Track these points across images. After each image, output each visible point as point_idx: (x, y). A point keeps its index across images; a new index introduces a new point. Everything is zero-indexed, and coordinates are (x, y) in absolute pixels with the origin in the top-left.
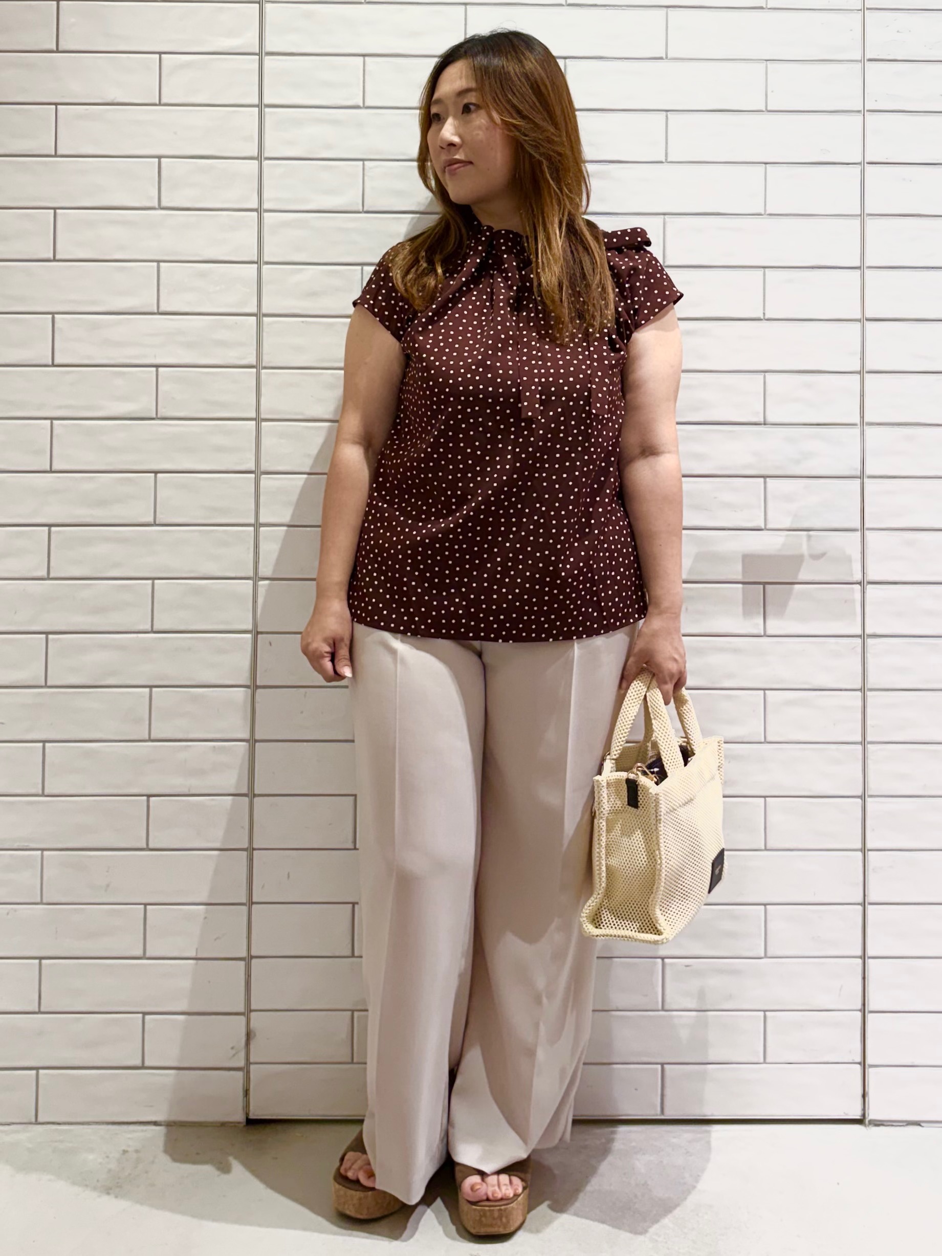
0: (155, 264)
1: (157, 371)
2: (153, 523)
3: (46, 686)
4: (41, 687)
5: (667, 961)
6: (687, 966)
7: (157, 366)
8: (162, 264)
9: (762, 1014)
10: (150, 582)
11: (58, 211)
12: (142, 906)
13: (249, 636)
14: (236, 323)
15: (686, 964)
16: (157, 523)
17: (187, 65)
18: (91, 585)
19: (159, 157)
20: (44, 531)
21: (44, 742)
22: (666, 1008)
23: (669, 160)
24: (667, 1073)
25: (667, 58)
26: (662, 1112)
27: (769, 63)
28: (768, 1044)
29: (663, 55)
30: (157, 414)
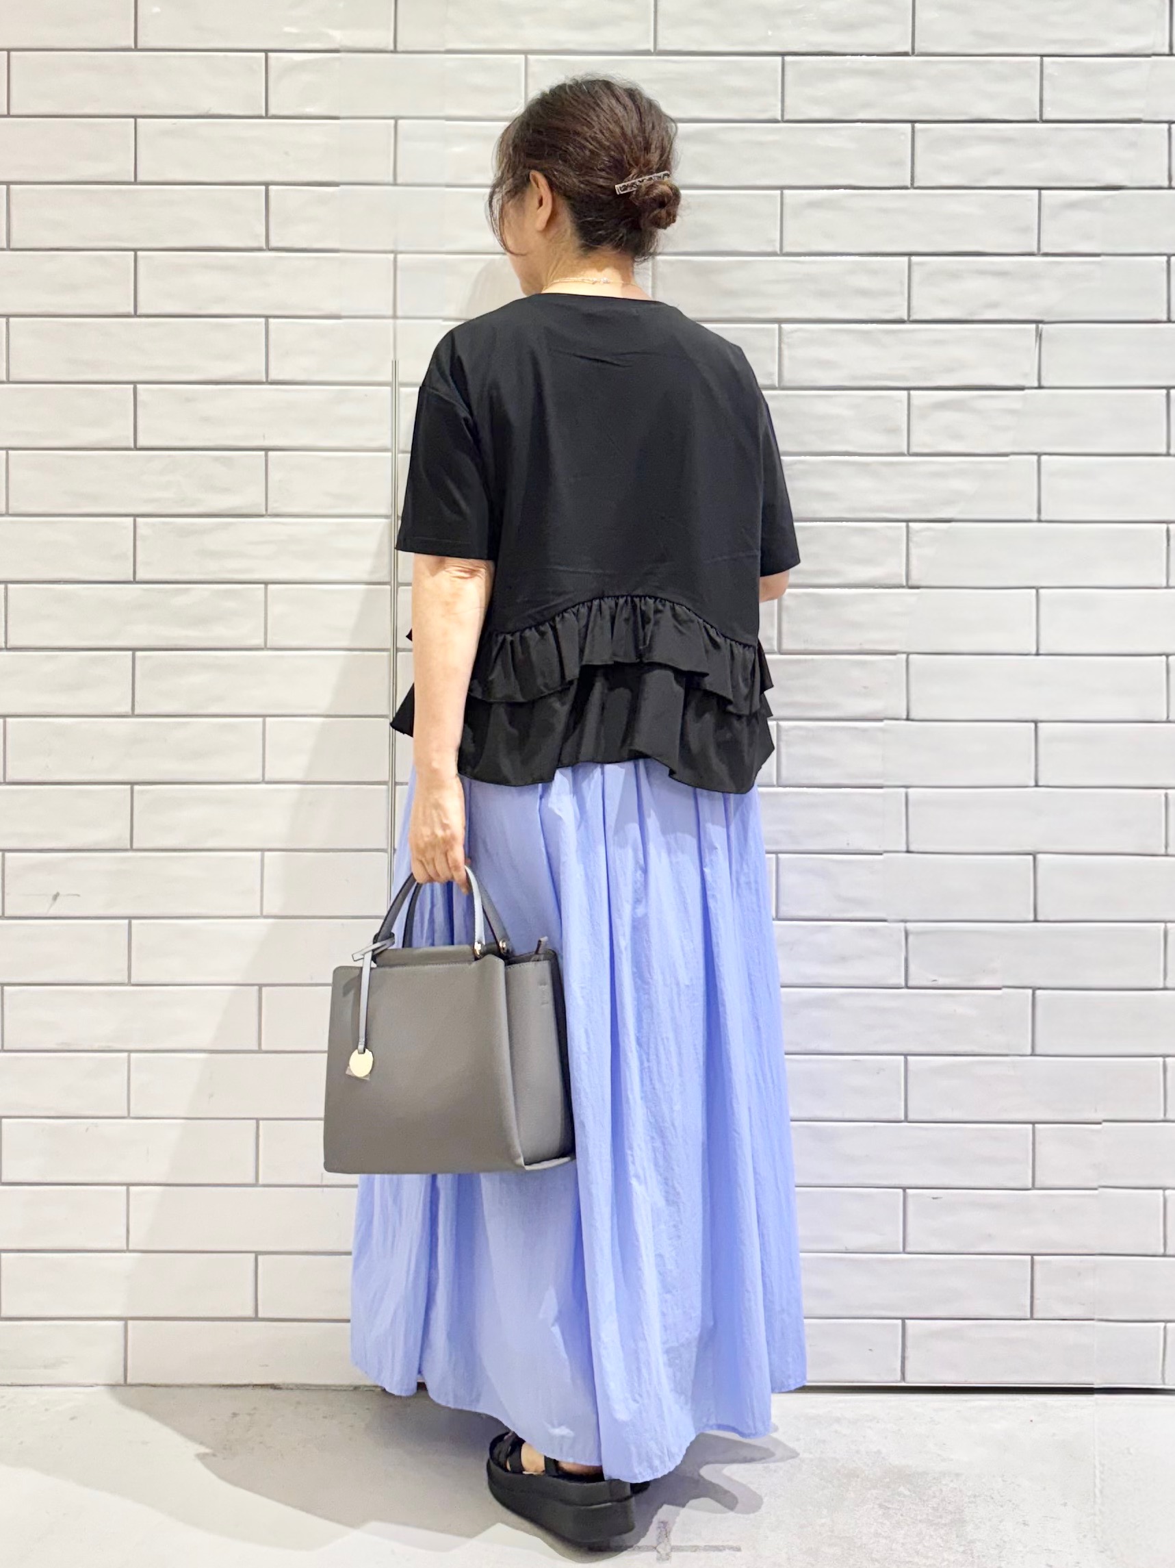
0: (263, 320)
1: (266, 456)
2: (263, 646)
3: (132, 849)
4: (125, 850)
5: (908, 1191)
6: (934, 1198)
7: (267, 450)
8: (271, 320)
9: (1029, 1258)
10: (260, 719)
11: (139, 253)
12: (254, 1121)
13: (384, 787)
14: (366, 395)
15: (935, 1197)
16: (268, 646)
17: (302, 66)
18: (188, 723)
19: (267, 184)
20: (126, 656)
21: (130, 918)
22: (908, 1249)
23: (916, 184)
24: (909, 1331)
25: (913, 53)
26: (903, 1378)
27: (1045, 59)
28: (1036, 1295)
29: (908, 48)
30: (266, 510)
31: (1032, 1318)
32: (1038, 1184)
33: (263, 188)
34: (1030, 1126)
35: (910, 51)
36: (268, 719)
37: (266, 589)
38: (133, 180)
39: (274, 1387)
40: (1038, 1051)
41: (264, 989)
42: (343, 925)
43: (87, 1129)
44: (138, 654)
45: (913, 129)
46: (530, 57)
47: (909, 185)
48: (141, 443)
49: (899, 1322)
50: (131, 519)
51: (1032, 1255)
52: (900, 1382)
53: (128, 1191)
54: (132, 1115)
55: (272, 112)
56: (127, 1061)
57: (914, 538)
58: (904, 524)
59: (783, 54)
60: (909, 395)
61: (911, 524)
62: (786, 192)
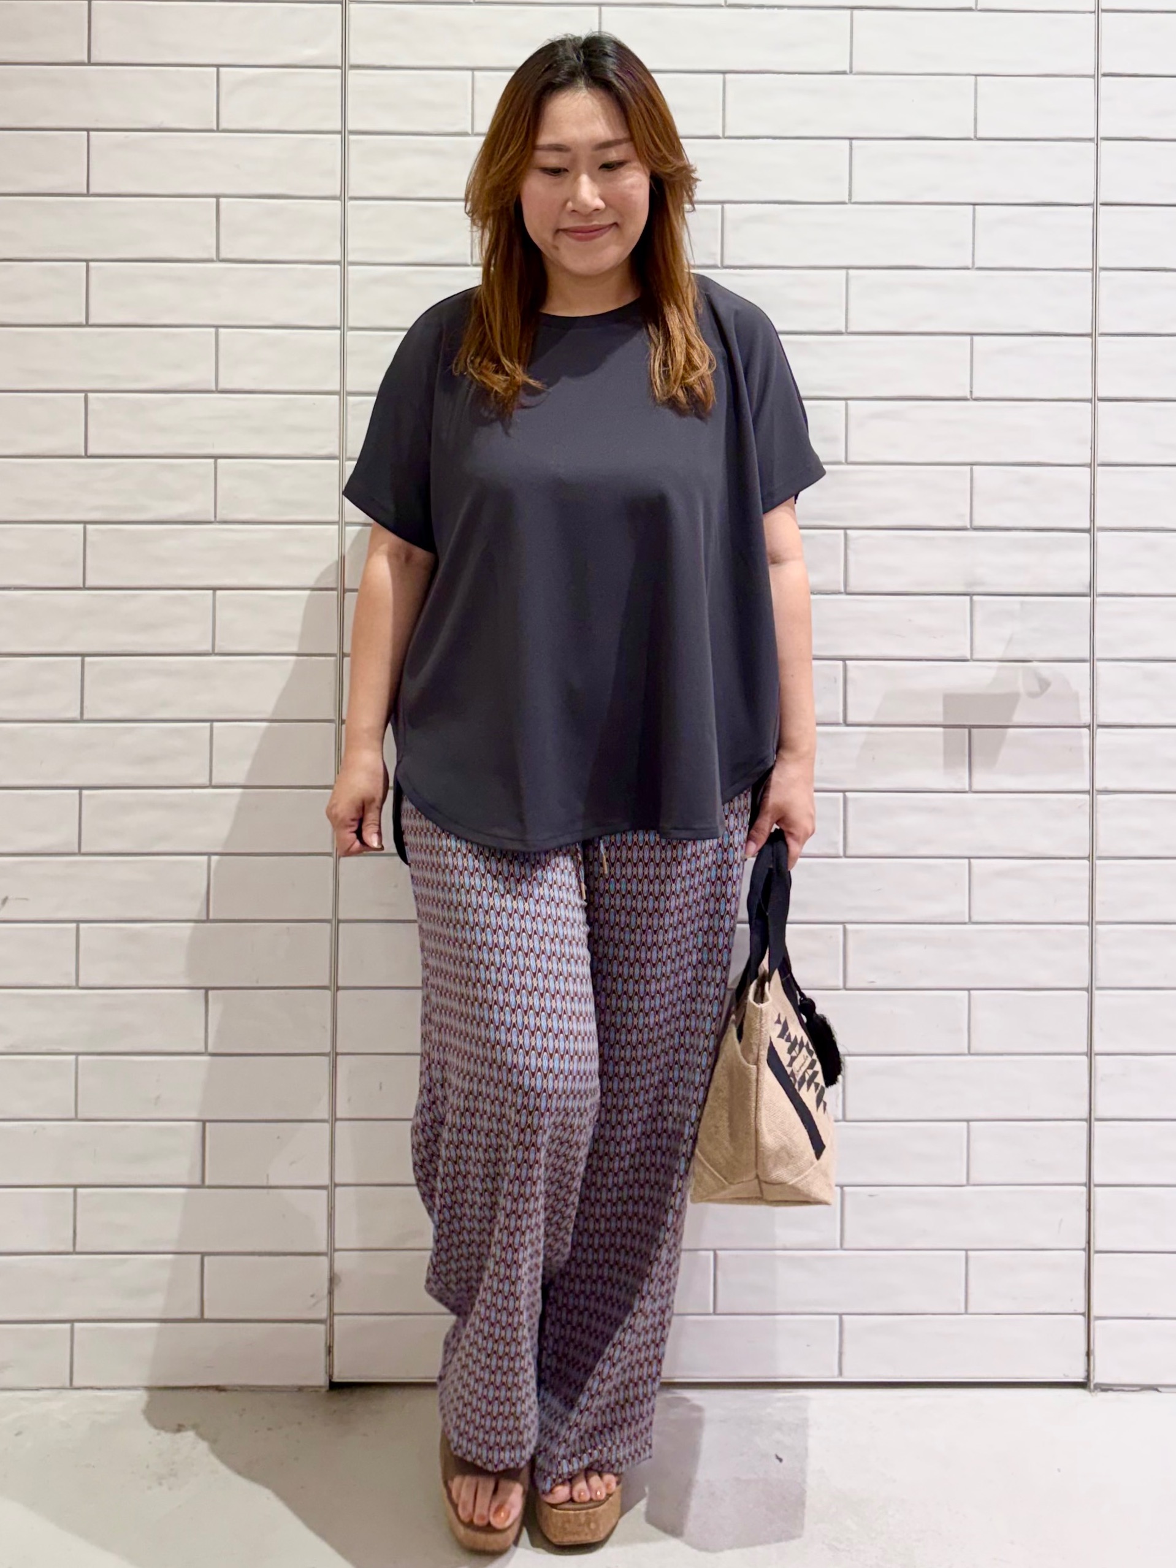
1: (215, 463)
3: (80, 853)
4: (74, 854)
5: (845, 1189)
7: (216, 457)
12: (200, 1124)
14: (316, 404)
15: (871, 1194)
16: (216, 651)
17: (253, 81)
18: (134, 728)
19: (218, 197)
20: (75, 661)
21: (78, 922)
22: (846, 1246)
23: (853, 200)
24: (846, 1326)
25: (851, 72)
26: (841, 1373)
27: (978, 78)
28: (970, 1291)
29: (847, 68)
30: (215, 517)
31: (966, 1313)
32: (971, 1182)
33: (214, 200)
34: (965, 1124)
35: (848, 71)
36: (216, 724)
37: (214, 595)
38: (85, 191)
39: (219, 1389)
40: (972, 1051)
41: (211, 993)
42: (288, 928)
43: (35, 1132)
44: (87, 659)
45: (851, 146)
46: (477, 73)
47: (847, 201)
48: (90, 452)
49: (836, 1318)
50: (81, 526)
51: (966, 1250)
52: (838, 1377)
53: (75, 1194)
54: (80, 1116)
55: (223, 126)
56: (74, 1063)
57: (851, 545)
58: (842, 532)
59: (724, 72)
60: (847, 405)
61: (849, 532)
62: (726, 206)
